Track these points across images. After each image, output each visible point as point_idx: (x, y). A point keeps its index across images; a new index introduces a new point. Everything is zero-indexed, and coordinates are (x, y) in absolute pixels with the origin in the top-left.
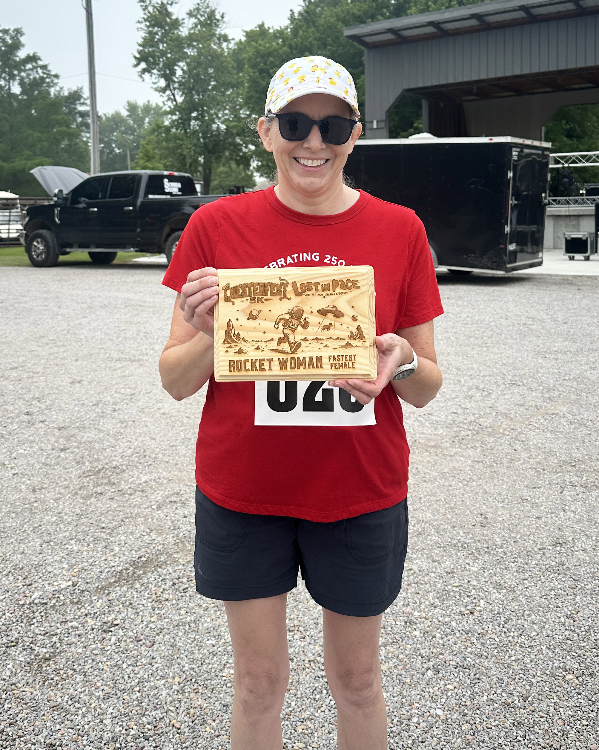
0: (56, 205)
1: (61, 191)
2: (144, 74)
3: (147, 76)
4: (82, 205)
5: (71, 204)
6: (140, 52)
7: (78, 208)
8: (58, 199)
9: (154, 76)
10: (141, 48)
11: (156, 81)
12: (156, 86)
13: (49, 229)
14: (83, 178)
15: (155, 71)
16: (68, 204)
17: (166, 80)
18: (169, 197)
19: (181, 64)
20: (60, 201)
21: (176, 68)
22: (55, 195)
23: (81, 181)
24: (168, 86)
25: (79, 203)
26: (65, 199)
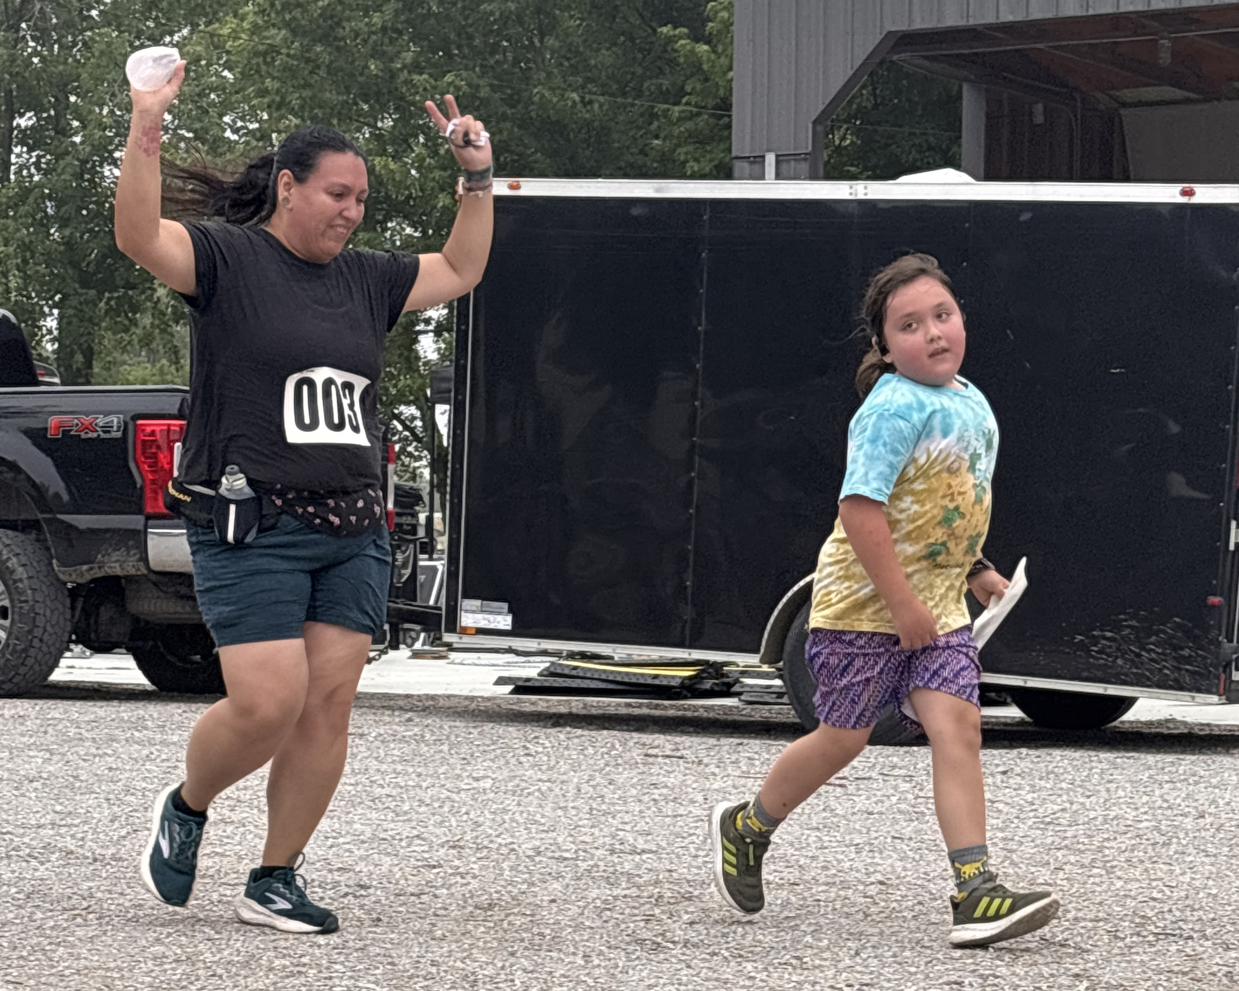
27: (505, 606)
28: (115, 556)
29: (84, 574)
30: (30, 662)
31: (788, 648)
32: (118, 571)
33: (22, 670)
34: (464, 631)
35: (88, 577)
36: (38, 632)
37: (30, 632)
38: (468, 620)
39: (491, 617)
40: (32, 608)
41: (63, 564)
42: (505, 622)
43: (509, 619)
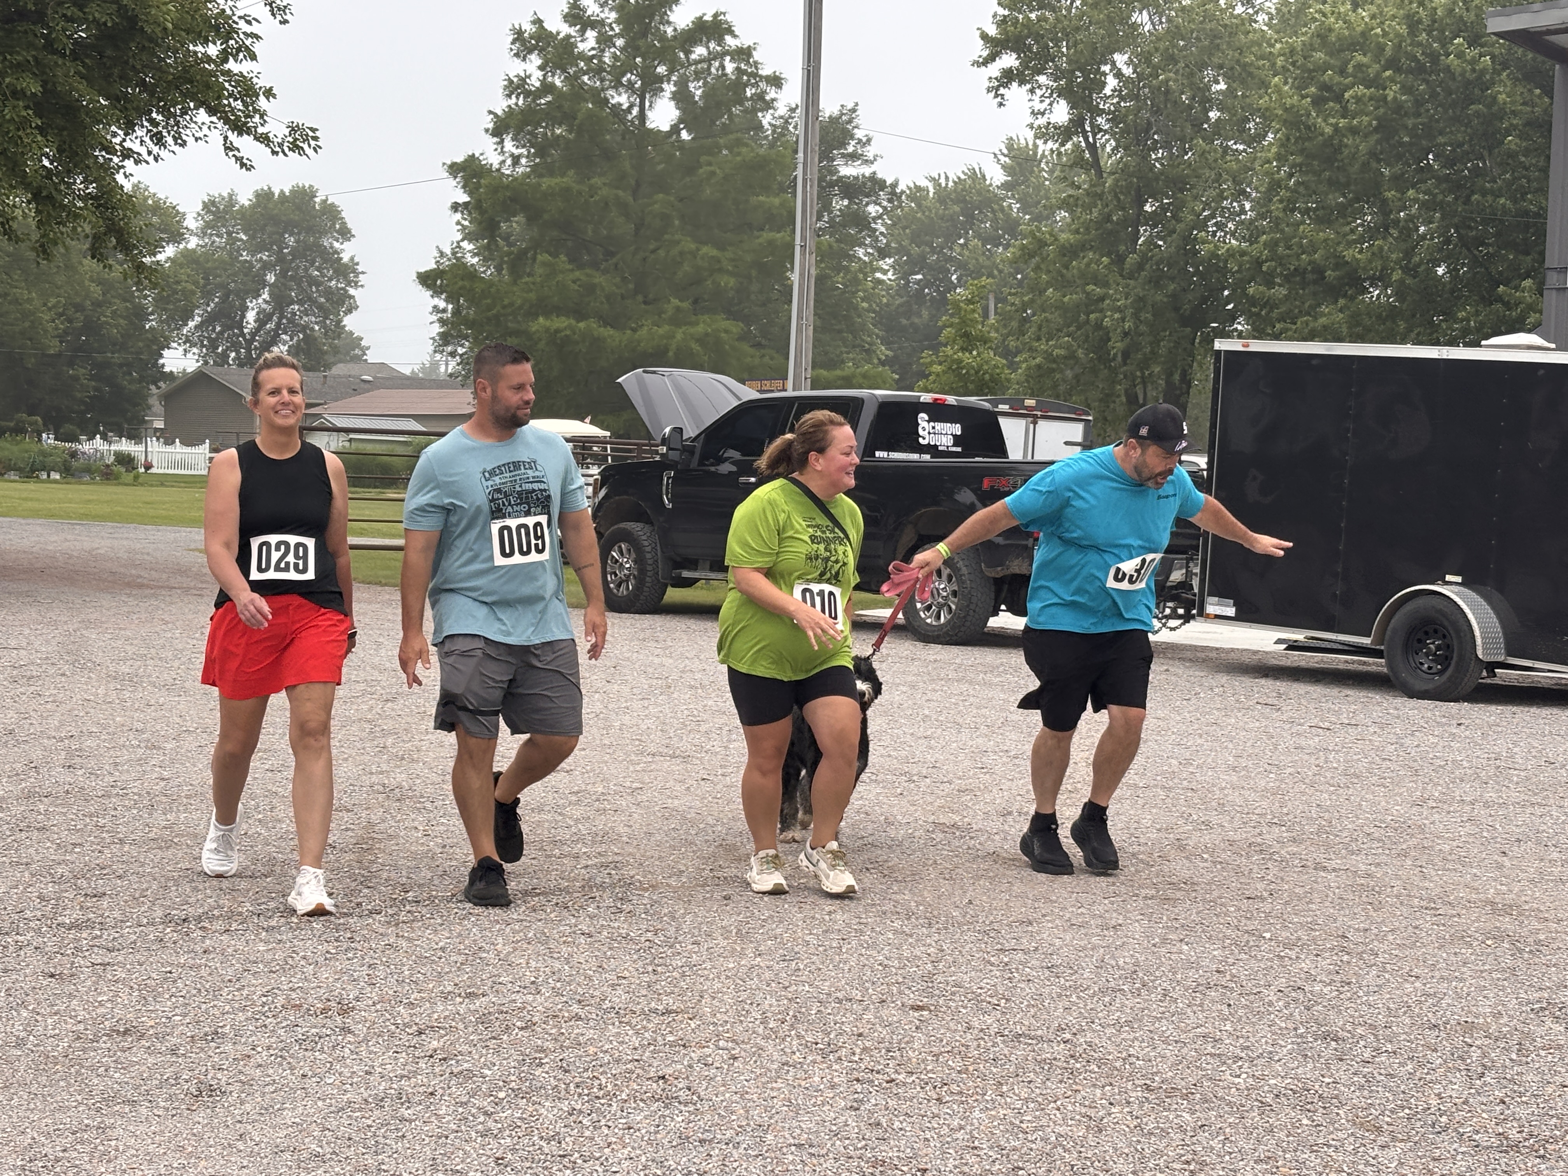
0: (664, 465)
1: (678, 431)
2: (1006, 85)
3: (1016, 93)
4: (726, 468)
5: (701, 463)
6: (1002, 23)
7: (716, 474)
8: (670, 449)
9: (1039, 92)
10: (1006, 12)
11: (1045, 105)
12: (1042, 121)
13: (648, 522)
14: (740, 399)
15: (1042, 79)
16: (694, 464)
17: (1073, 105)
18: (927, 457)
19: (1120, 59)
20: (674, 455)
21: (1106, 68)
22: (664, 442)
23: (736, 403)
24: (1076, 126)
25: (721, 460)
26: (688, 450)
27: (1232, 601)
28: (1016, 562)
29: (999, 572)
30: (968, 624)
31: (1387, 637)
32: (1017, 571)
33: (962, 629)
34: (1208, 616)
35: (1001, 575)
36: (972, 607)
37: (968, 606)
38: (1211, 609)
39: (1224, 608)
40: (970, 592)
41: (987, 566)
42: (1231, 611)
43: (1234, 609)
